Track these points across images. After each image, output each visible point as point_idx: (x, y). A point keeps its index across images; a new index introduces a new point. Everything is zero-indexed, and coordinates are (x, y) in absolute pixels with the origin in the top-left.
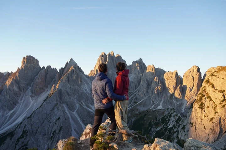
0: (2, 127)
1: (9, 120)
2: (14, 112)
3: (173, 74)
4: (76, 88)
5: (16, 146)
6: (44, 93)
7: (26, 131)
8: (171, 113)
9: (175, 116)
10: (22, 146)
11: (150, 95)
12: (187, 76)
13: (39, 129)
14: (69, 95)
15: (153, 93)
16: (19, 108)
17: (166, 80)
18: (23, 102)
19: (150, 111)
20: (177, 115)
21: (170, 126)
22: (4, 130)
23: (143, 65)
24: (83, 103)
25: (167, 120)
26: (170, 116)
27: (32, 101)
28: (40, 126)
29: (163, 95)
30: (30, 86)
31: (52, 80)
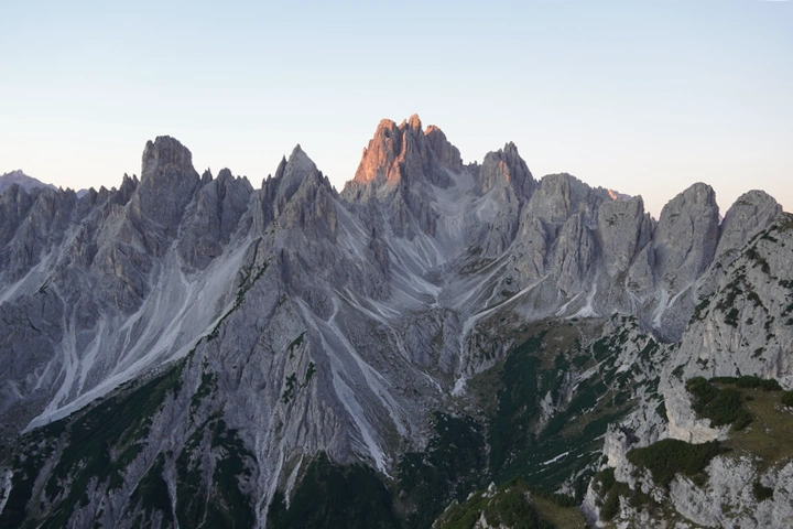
0: (119, 364)
1: (132, 344)
2: (141, 319)
4: (327, 247)
6: (220, 260)
7: (212, 375)
8: (626, 330)
9: (639, 340)
11: (554, 270)
12: (672, 216)
13: (244, 370)
15: (565, 265)
16: (154, 305)
17: (605, 224)
18: (164, 287)
19: (557, 323)
20: (643, 337)
21: (624, 368)
22: (126, 372)
23: (519, 167)
24: (353, 298)
25: (613, 349)
26: (623, 338)
27: (189, 286)
28: (245, 361)
29: (594, 273)
30: (175, 237)
31: (240, 217)
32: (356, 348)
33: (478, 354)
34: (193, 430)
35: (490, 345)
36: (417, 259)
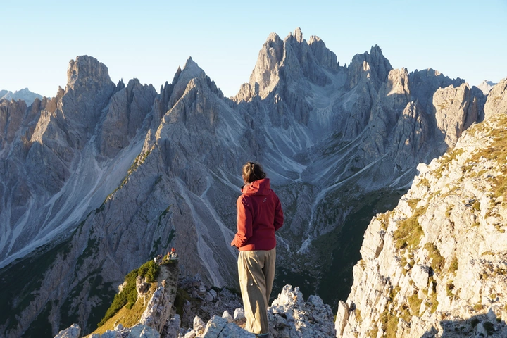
0: (41, 232)
1: (52, 216)
2: (61, 198)
3: (458, 93)
4: (205, 137)
5: (78, 272)
6: (126, 150)
7: (95, 240)
10: (91, 274)
11: (392, 150)
12: (495, 99)
13: (123, 236)
14: (186, 154)
15: (401, 145)
16: (72, 187)
17: (438, 108)
18: (81, 172)
19: (387, 193)
22: (45, 238)
23: (382, 64)
24: (223, 174)
27: (100, 170)
28: (124, 229)
29: (426, 151)
30: (93, 133)
31: (145, 116)
32: (221, 217)
33: (323, 219)
34: (76, 283)
35: (333, 212)
36: (290, 144)
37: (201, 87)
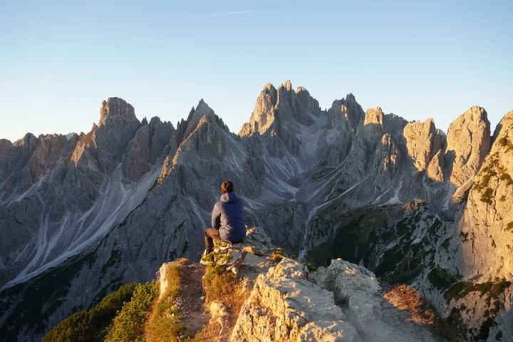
0: (72, 244)
1: (83, 231)
2: (91, 214)
3: (425, 126)
4: (214, 163)
5: (101, 280)
6: (148, 175)
7: (118, 251)
8: (420, 213)
9: (428, 220)
10: (113, 282)
11: (372, 173)
12: (456, 131)
13: (142, 248)
14: (198, 177)
15: (380, 169)
16: (101, 205)
17: (408, 139)
18: (109, 193)
19: (371, 209)
20: (431, 217)
21: (417, 241)
22: (75, 249)
23: (356, 109)
25: (410, 227)
26: (417, 219)
27: (125, 192)
28: (144, 241)
29: (401, 174)
30: (120, 161)
31: (164, 147)
33: (316, 233)
34: (99, 290)
35: (325, 226)
36: (284, 170)
37: (211, 122)
